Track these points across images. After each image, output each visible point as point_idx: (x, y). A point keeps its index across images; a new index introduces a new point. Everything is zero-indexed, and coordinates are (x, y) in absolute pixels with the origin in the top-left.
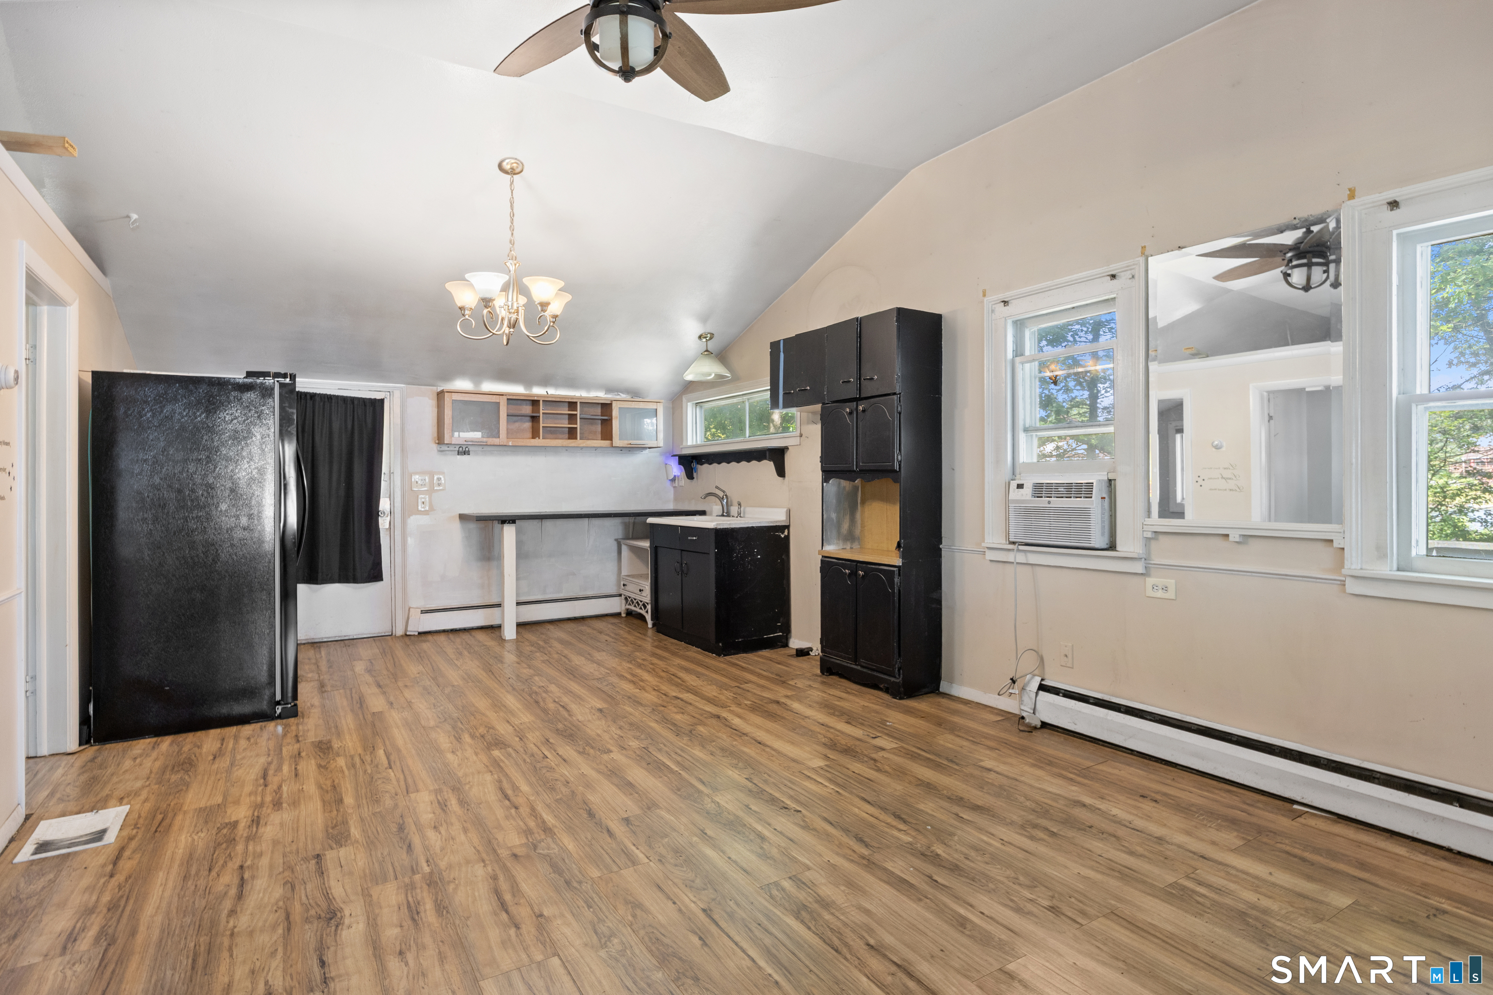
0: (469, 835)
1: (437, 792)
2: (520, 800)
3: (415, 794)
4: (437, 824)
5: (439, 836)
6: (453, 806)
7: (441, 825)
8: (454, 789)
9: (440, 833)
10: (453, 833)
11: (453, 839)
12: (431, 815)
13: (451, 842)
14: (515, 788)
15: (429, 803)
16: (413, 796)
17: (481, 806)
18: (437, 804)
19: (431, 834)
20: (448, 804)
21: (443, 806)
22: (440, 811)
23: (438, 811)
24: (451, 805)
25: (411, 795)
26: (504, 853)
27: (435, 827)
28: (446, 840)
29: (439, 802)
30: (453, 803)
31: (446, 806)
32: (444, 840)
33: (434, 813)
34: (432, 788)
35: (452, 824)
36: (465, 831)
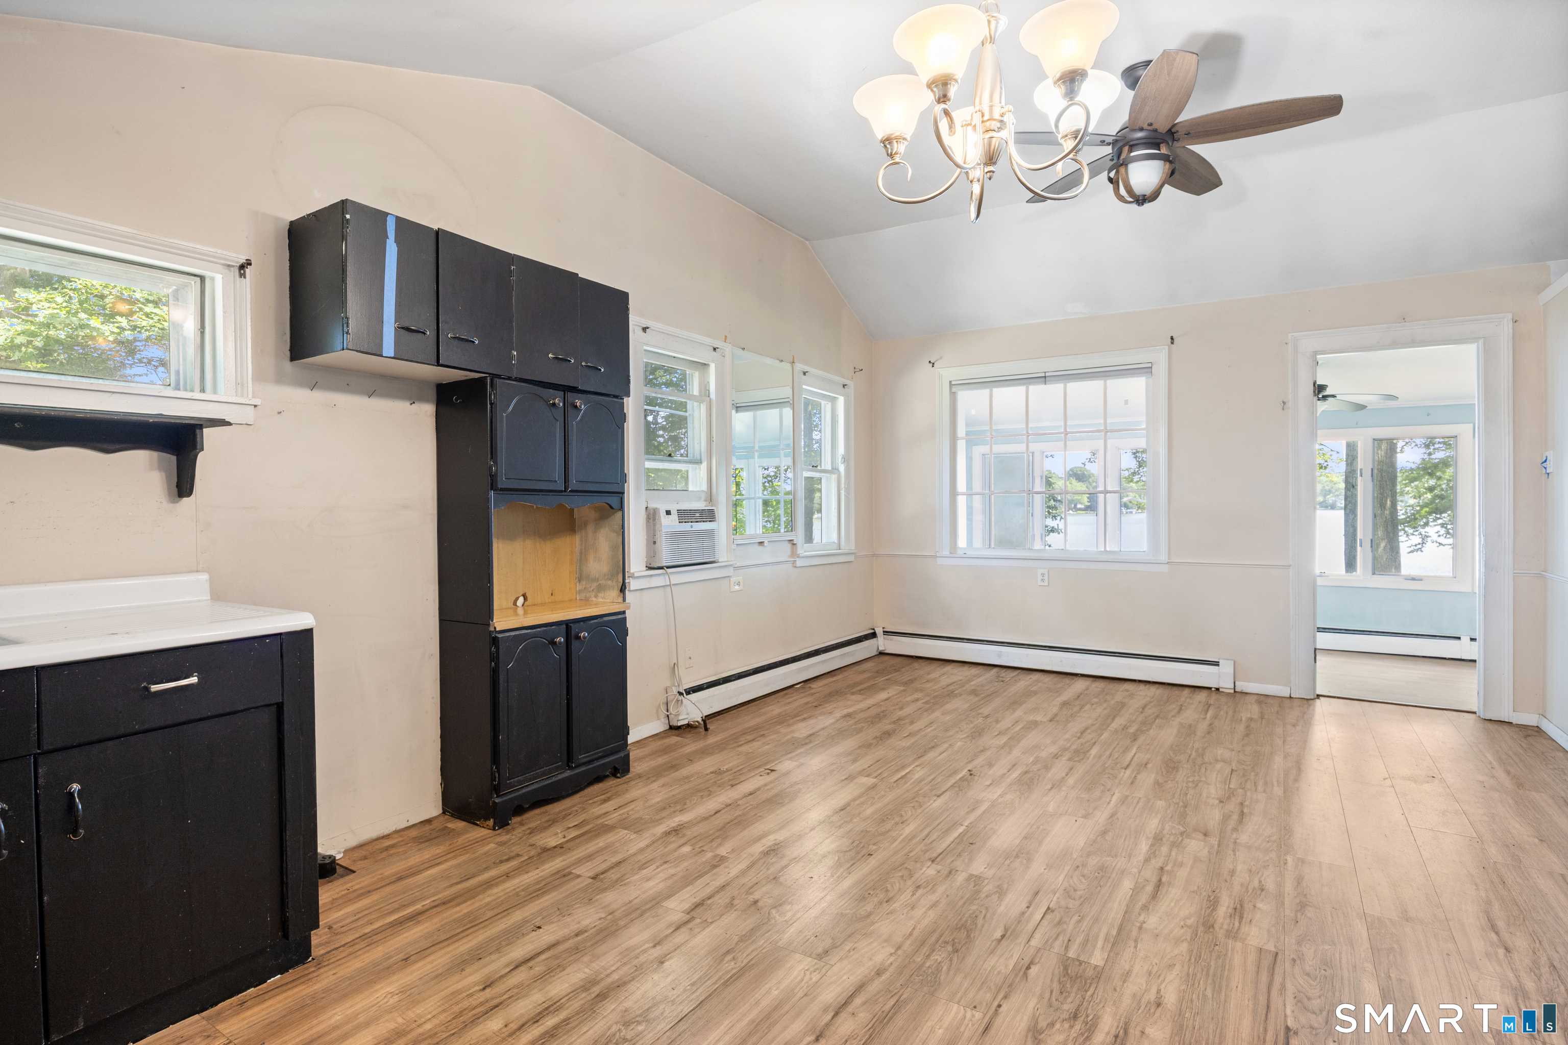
0: (1231, 867)
1: (1232, 934)
2: (1150, 874)
3: (1266, 947)
4: (1258, 893)
5: (1262, 879)
6: (1226, 904)
7: (1254, 889)
8: (1209, 926)
9: (1260, 882)
10: (1247, 876)
11: (1250, 871)
12: (1259, 905)
13: (1254, 868)
14: (1137, 890)
15: (1254, 922)
16: (1271, 947)
17: (1196, 888)
18: (1245, 916)
19: (1270, 885)
20: (1230, 910)
21: (1238, 911)
22: (1246, 906)
23: (1248, 906)
24: (1228, 907)
25: (1273, 949)
26: (1214, 841)
27: (1263, 890)
28: (1258, 873)
29: (1241, 918)
30: (1223, 910)
31: (1235, 909)
32: (1260, 874)
33: (1255, 906)
34: (1239, 945)
35: (1242, 885)
36: (1232, 873)
